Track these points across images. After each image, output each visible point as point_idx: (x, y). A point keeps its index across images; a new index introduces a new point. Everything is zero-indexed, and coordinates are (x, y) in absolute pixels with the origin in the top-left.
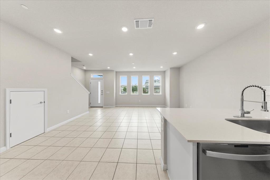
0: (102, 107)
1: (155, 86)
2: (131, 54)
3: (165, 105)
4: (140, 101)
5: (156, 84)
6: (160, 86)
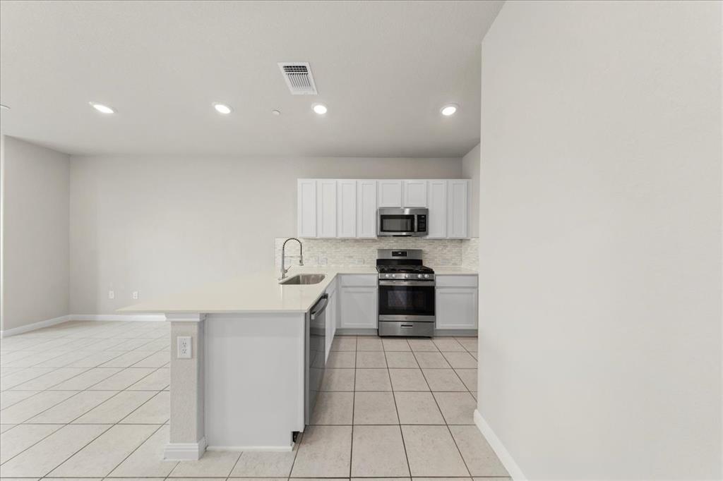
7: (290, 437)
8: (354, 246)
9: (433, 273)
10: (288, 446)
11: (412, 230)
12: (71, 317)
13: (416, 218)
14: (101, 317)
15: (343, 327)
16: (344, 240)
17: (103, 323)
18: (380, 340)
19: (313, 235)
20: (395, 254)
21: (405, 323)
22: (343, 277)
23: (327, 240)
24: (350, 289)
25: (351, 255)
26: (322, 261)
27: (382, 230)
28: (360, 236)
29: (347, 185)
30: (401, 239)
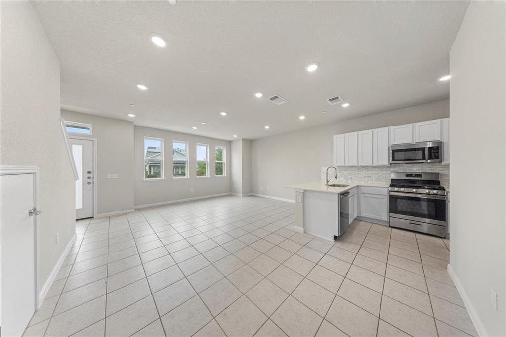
0: (93, 218)
1: (174, 161)
2: (224, 114)
3: (231, 192)
4: (192, 190)
5: (177, 158)
6: (185, 161)
7: (333, 237)
8: (372, 171)
9: (445, 190)
10: (332, 240)
11: (424, 158)
12: (252, 194)
13: (427, 149)
14: (259, 195)
15: (362, 215)
16: (364, 167)
17: (259, 197)
18: (390, 229)
19: (343, 164)
20: (407, 175)
21: (413, 222)
22: (362, 188)
23: (352, 167)
24: (367, 195)
25: (370, 176)
26: (349, 179)
27: (393, 159)
28: (375, 164)
29: (366, 135)
30: (416, 165)
